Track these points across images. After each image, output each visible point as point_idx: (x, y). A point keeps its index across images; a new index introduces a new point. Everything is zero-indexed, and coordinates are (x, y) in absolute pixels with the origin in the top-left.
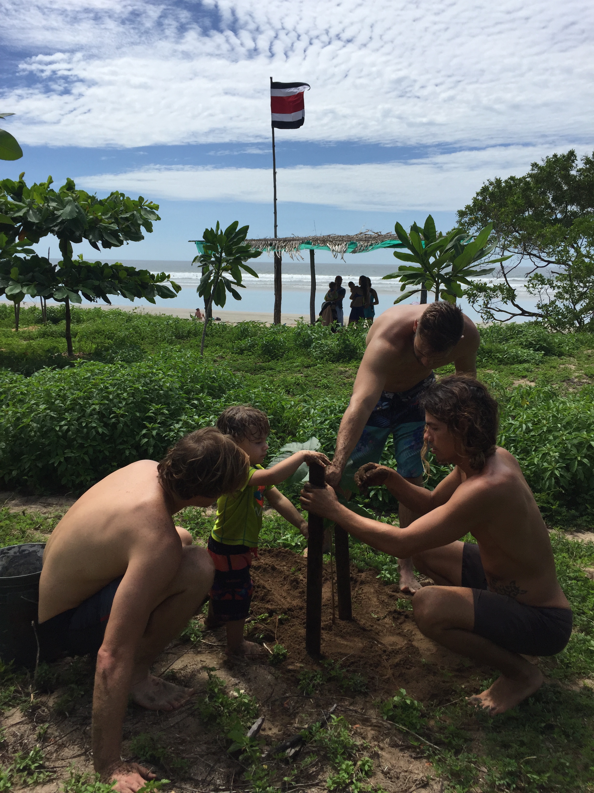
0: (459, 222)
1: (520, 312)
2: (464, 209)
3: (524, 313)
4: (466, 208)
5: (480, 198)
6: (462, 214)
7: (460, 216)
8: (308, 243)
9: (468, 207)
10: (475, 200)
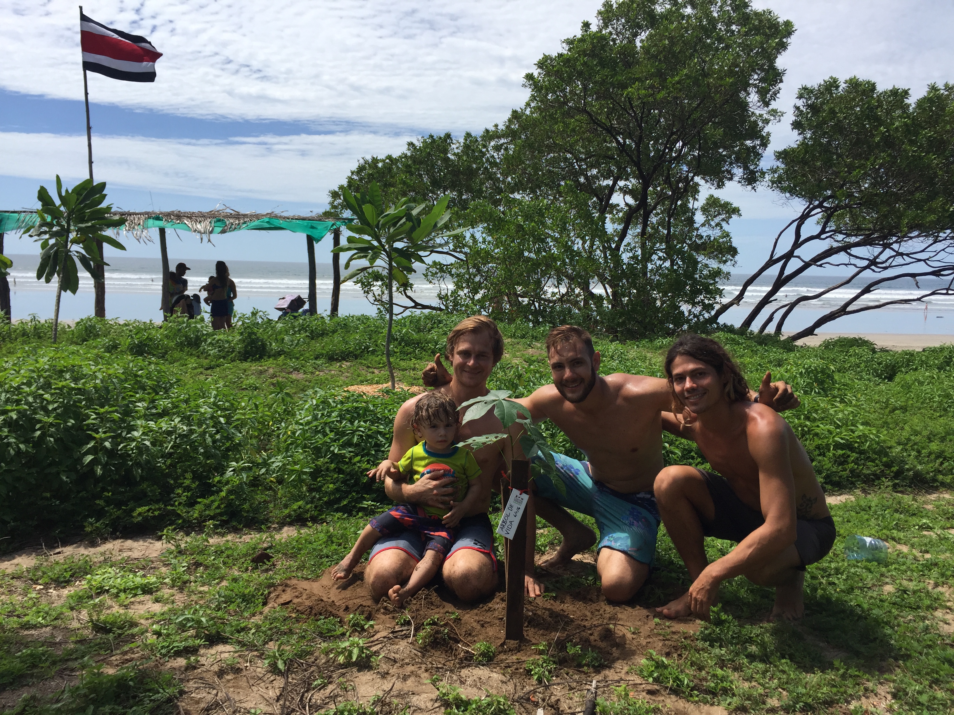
0: (331, 204)
1: (413, 304)
2: (337, 190)
3: (417, 305)
4: (340, 188)
5: (355, 177)
6: (335, 195)
7: (333, 197)
8: (158, 218)
9: (341, 187)
10: (350, 180)
